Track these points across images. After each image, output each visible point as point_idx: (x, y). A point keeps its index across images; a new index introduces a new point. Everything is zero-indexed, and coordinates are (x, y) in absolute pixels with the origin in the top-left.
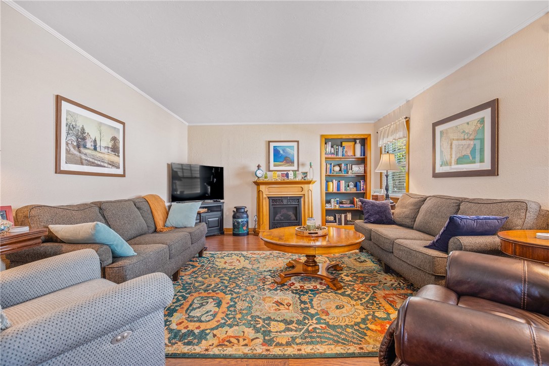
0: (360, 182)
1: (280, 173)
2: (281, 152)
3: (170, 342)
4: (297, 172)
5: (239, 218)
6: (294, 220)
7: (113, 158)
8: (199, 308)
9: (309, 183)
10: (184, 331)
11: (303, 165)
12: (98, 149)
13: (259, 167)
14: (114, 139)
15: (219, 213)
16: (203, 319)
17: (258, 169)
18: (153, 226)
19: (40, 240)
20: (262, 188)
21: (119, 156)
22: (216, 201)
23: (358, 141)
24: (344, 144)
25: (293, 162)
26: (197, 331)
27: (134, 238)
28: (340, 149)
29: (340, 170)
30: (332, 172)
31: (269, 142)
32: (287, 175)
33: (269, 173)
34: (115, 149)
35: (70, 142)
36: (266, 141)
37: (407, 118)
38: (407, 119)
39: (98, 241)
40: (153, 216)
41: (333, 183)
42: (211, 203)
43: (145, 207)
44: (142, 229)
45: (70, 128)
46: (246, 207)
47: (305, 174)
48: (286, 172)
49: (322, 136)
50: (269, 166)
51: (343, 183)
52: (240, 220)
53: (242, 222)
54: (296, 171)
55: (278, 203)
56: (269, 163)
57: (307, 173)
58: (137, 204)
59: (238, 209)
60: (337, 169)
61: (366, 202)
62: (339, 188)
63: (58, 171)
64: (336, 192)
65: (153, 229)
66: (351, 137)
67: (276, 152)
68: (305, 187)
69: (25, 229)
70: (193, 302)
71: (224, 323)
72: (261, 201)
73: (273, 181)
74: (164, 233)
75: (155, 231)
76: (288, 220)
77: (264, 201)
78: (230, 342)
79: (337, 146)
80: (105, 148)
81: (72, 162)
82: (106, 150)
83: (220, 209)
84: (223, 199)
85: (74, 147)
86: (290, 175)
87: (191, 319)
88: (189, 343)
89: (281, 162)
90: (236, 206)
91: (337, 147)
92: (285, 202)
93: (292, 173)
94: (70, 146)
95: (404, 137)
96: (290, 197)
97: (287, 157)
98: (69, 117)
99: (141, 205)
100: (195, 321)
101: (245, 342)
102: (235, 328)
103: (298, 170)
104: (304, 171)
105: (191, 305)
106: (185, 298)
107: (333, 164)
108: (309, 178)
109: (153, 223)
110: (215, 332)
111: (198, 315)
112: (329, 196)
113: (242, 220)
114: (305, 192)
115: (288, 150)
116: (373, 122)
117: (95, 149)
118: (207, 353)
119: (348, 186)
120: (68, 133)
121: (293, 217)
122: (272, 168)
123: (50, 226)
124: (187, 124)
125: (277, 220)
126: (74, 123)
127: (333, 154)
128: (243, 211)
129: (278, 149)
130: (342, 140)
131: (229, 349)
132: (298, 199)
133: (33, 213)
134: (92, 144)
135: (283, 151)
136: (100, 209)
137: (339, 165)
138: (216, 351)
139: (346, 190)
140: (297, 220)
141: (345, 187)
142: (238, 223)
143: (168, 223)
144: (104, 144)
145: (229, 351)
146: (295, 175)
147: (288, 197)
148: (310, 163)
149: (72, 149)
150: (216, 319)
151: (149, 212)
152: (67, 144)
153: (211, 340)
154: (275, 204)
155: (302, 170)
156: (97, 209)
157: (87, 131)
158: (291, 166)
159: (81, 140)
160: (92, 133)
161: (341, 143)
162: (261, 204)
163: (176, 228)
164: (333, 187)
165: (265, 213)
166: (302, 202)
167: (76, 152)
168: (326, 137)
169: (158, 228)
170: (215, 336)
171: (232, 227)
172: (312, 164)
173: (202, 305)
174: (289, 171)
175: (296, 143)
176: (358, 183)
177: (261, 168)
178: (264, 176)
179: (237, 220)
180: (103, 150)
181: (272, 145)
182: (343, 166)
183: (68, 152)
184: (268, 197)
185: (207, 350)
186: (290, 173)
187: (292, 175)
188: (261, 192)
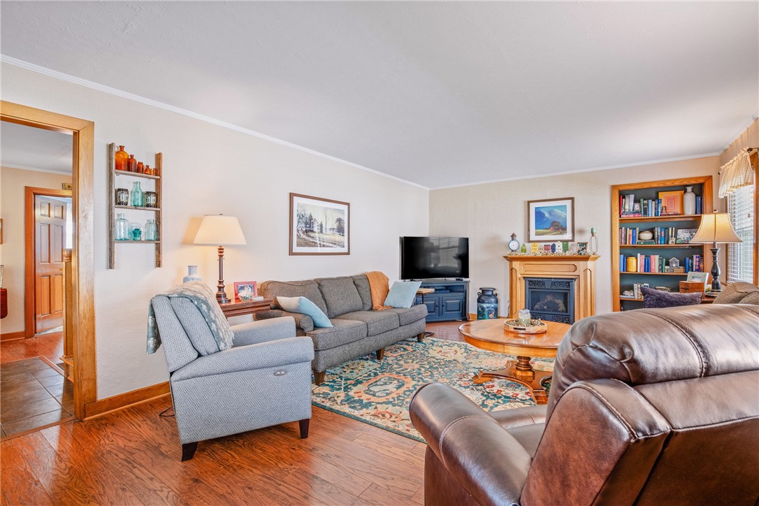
0: (692, 258)
1: (543, 244)
2: (547, 215)
3: (341, 403)
4: (570, 243)
5: (483, 302)
6: (563, 311)
7: (338, 237)
8: (381, 385)
9: (586, 259)
10: (356, 398)
11: (582, 232)
12: (324, 232)
13: (513, 236)
14: (339, 220)
15: (461, 294)
16: (377, 394)
17: (513, 239)
18: (370, 304)
19: (268, 307)
20: (516, 264)
21: (343, 235)
22: (459, 280)
23: (689, 189)
24: (661, 195)
25: (564, 229)
26: (365, 401)
27: (347, 313)
28: (652, 204)
29: (653, 238)
30: (637, 241)
31: (529, 202)
32: (553, 248)
33: (528, 245)
34: (340, 230)
35: (300, 229)
36: (525, 202)
37: (750, 150)
38: (752, 152)
39: (302, 312)
40: (371, 294)
41: (637, 258)
42: (453, 282)
43: (363, 285)
44: (356, 305)
45: (301, 217)
46: (495, 289)
47: (583, 245)
48: (551, 244)
49: (613, 187)
50: (529, 235)
51: (655, 260)
52: (485, 305)
53: (488, 308)
54: (567, 241)
55: (537, 287)
56: (529, 230)
57: (586, 244)
58: (357, 282)
59: (484, 291)
60: (647, 236)
61: (649, 294)
62: (647, 265)
63: (291, 253)
64: (643, 272)
65: (369, 307)
66: (677, 183)
67: (539, 214)
68: (581, 264)
69: (261, 299)
70: (380, 380)
71: (391, 402)
72: (514, 282)
73: (532, 255)
74: (380, 311)
75: (371, 309)
76: (553, 311)
77: (518, 282)
78: (383, 415)
79: (645, 199)
80: (330, 229)
81: (301, 246)
82: (332, 232)
83: (463, 290)
84: (467, 277)
85: (303, 233)
86: (557, 247)
87: (368, 392)
88: (354, 408)
89: (546, 229)
90: (482, 287)
91: (646, 202)
92: (548, 286)
93: (561, 244)
94: (300, 232)
95: (747, 184)
96: (554, 278)
97: (554, 222)
98: (300, 209)
99: (360, 283)
100: (370, 394)
101: (396, 419)
102: (397, 407)
103: (573, 241)
104: (583, 241)
105: (377, 381)
106: (376, 374)
107: (638, 229)
108: (588, 251)
109: (370, 301)
110: (378, 406)
111: (376, 390)
112: (626, 280)
113: (488, 305)
114: (580, 272)
115: (558, 211)
116: (717, 154)
117: (321, 232)
118: (361, 417)
119: (667, 264)
120: (299, 222)
121: (562, 307)
122: (533, 237)
123: (278, 297)
124: (428, 189)
125: (537, 310)
126: (303, 213)
127: (637, 212)
128: (490, 293)
129: (542, 211)
130: (658, 190)
131: (379, 420)
132: (568, 283)
133: (269, 287)
134: (319, 227)
135: (549, 213)
136: (319, 285)
137: (652, 230)
138: (368, 418)
139: (661, 270)
140: (567, 312)
141: (661, 265)
142: (483, 309)
143: (386, 303)
144: (329, 226)
145: (378, 421)
146: (565, 249)
147: (552, 278)
148: (592, 229)
149: (302, 234)
150: (387, 397)
151: (368, 289)
152: (298, 231)
153: (371, 410)
154: (533, 287)
155: (578, 239)
156: (317, 285)
157: (313, 217)
158: (561, 234)
159: (309, 225)
160: (319, 218)
161: (657, 193)
162: (514, 287)
163: (394, 308)
164: (636, 265)
165: (519, 299)
166: (576, 287)
167: (305, 237)
168: (621, 189)
169: (374, 306)
170: (376, 408)
171: (476, 313)
172: (595, 231)
173: (385, 384)
174: (557, 241)
175: (570, 201)
176: (687, 259)
177: (517, 238)
178: (520, 249)
179: (482, 305)
180: (328, 232)
181: (533, 206)
182: (658, 231)
183: (299, 237)
184: (524, 278)
185: (362, 415)
186: (557, 244)
187: (561, 247)
188: (514, 270)
